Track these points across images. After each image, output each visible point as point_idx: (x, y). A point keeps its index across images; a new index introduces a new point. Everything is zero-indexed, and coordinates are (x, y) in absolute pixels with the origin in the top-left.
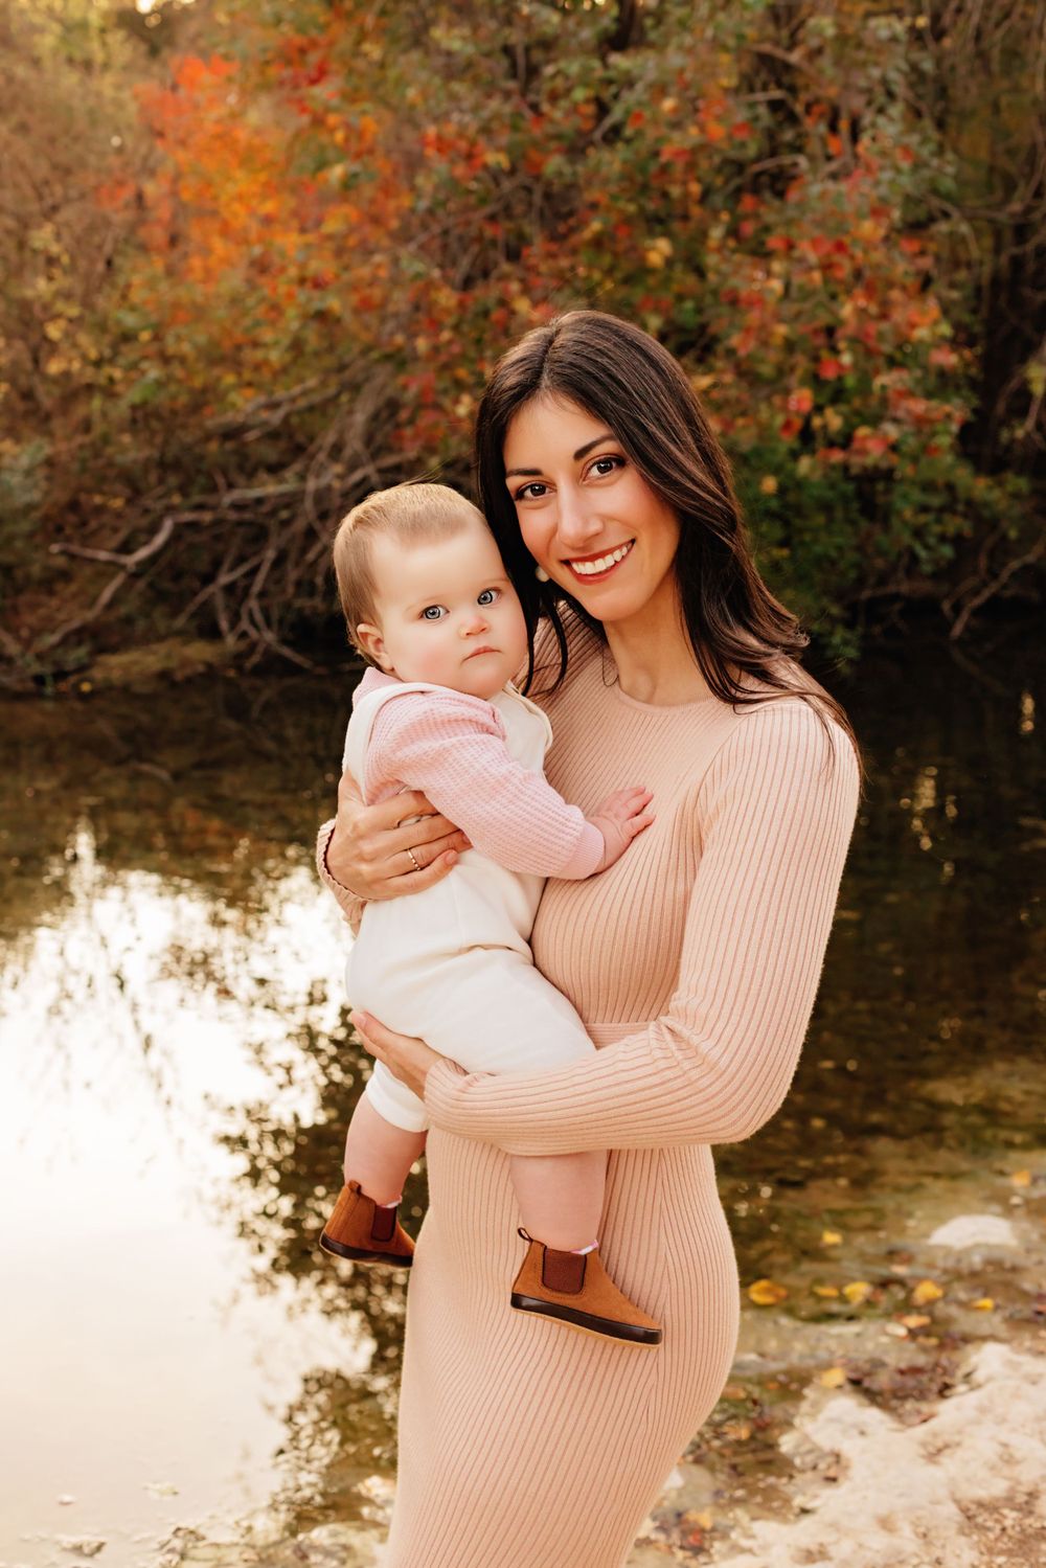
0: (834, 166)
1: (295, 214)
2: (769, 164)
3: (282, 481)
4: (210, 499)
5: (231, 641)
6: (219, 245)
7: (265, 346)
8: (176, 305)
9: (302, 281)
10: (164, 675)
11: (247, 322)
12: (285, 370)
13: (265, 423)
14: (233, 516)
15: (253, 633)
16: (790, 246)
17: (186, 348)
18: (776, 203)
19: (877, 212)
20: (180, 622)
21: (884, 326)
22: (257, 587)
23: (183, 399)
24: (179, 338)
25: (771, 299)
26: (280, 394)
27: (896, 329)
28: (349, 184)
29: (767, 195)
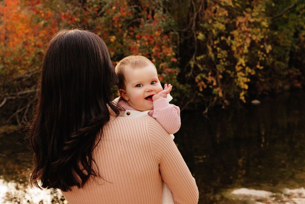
0: (149, 21)
1: (33, 32)
2: (135, 21)
3: (32, 89)
4: (15, 94)
5: (20, 125)
6: (16, 39)
7: (27, 60)
8: (6, 52)
9: (35, 46)
11: (23, 55)
12: (31, 65)
13: (27, 77)
14: (20, 97)
15: (24, 122)
16: (141, 37)
17: (9, 61)
18: (137, 28)
19: (159, 30)
20: (8, 121)
21: (161, 53)
22: (26, 113)
23: (8, 72)
24: (7, 59)
25: (138, 48)
26: (30, 71)
27: (164, 54)
28: (45, 25)
29: (135, 27)
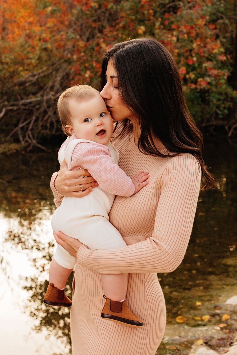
0: (190, 5)
1: (38, 21)
2: (172, 4)
3: (37, 97)
4: (17, 103)
5: (23, 143)
6: (17, 30)
7: (31, 59)
8: (5, 48)
9: (40, 40)
10: (4, 153)
11: (25, 52)
12: (37, 66)
13: (31, 81)
14: (23, 107)
15: (29, 140)
16: (178, 27)
17: (8, 60)
18: (174, 15)
19: (202, 17)
20: (8, 138)
21: (205, 49)
22: (30, 128)
23: (7, 74)
24: (6, 57)
25: (173, 43)
26: (35, 72)
27: (209, 50)
28: (53, 12)
29: (172, 13)
